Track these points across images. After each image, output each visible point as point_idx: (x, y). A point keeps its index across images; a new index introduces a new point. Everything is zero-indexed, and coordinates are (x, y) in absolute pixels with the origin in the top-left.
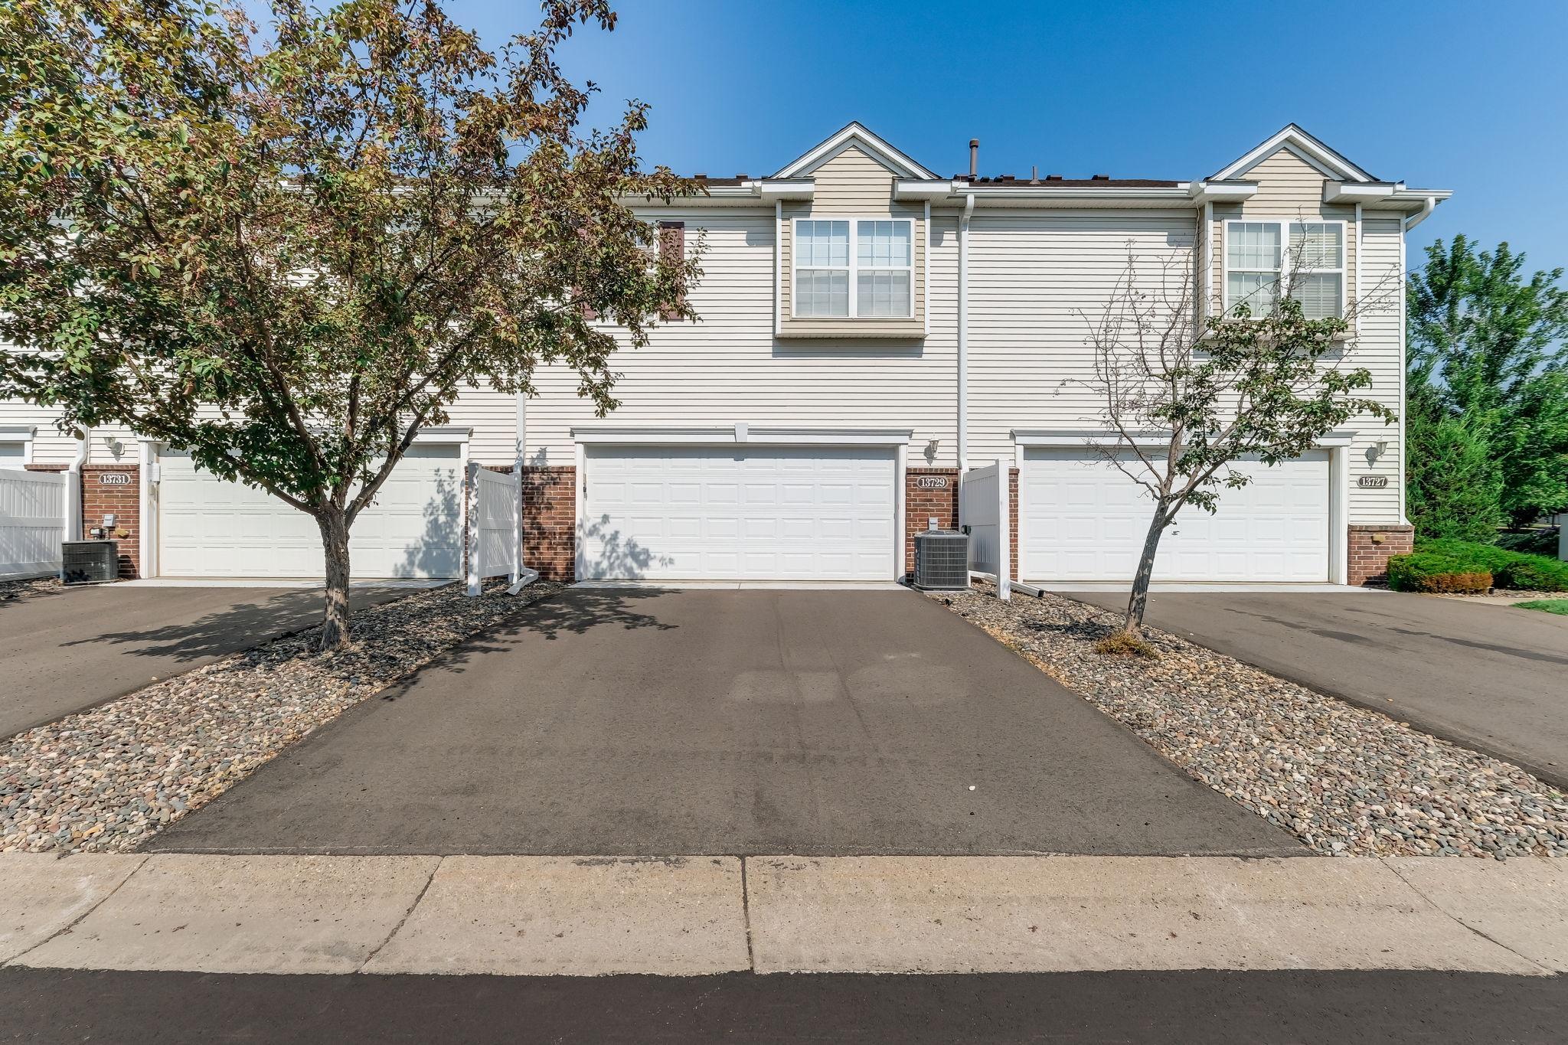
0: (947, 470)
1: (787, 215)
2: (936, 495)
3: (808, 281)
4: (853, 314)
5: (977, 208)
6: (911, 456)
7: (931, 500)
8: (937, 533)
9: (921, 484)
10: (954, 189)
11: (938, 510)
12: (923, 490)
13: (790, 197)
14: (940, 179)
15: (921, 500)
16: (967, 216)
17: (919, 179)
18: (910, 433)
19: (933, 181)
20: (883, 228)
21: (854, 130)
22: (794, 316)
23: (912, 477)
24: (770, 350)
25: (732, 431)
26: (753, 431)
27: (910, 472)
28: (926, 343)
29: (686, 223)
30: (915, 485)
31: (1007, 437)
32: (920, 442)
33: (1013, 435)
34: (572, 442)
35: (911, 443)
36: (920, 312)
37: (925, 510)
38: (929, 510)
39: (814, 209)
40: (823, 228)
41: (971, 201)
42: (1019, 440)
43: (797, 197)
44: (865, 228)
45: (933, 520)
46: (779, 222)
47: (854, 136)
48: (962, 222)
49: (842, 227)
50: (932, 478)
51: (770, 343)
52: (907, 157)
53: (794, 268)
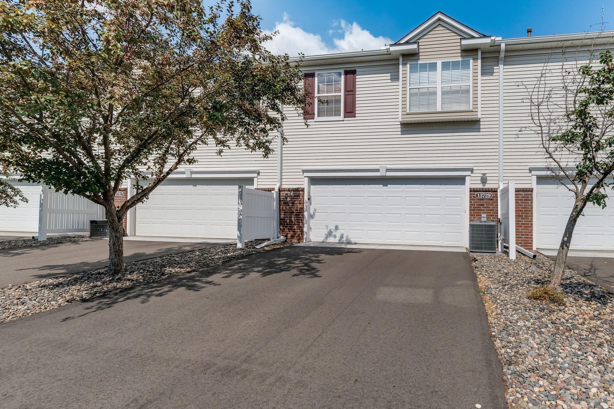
0: (492, 189)
1: (405, 62)
2: (486, 202)
3: (415, 94)
4: (439, 109)
5: (506, 51)
6: (472, 182)
7: (483, 205)
8: (485, 222)
9: (477, 196)
10: (494, 41)
11: (487, 210)
12: (478, 199)
13: (406, 53)
14: (485, 36)
15: (477, 205)
16: (502, 55)
17: (473, 37)
18: (472, 170)
19: (481, 37)
20: (455, 65)
21: (439, 16)
22: (408, 111)
23: (472, 193)
24: (400, 130)
25: (378, 170)
26: (388, 170)
27: (472, 191)
28: (481, 123)
29: (357, 70)
30: (474, 197)
31: (528, 171)
32: (478, 174)
33: (530, 170)
34: (303, 177)
35: (472, 175)
36: (475, 106)
37: (479, 210)
38: (482, 210)
39: (421, 57)
40: (424, 67)
41: (503, 46)
42: (533, 172)
43: (410, 52)
44: (446, 65)
45: (484, 215)
46: (401, 66)
47: (439, 19)
48: (500, 59)
49: (433, 67)
50: (484, 193)
51: (400, 126)
52: (467, 27)
53: (408, 87)
